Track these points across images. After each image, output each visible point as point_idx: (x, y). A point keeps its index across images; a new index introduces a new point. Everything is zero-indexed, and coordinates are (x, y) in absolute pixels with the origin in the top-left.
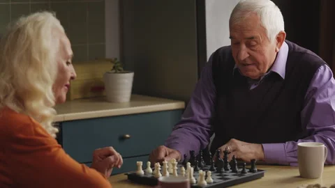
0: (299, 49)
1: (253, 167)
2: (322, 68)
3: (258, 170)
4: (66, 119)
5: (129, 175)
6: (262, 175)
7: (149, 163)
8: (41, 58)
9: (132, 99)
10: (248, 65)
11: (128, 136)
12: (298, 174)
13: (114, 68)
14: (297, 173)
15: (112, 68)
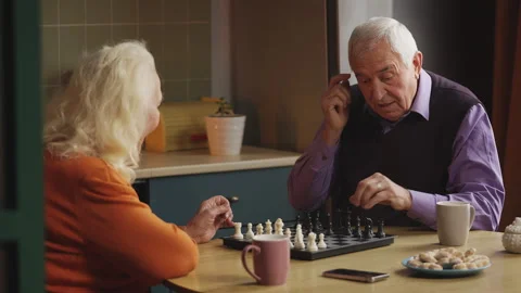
0: (446, 84)
1: (380, 230)
2: (475, 108)
3: (387, 235)
4: (154, 175)
5: (225, 240)
6: (392, 241)
7: (250, 225)
8: (131, 107)
9: (243, 151)
10: (388, 105)
11: (235, 198)
12: (438, 241)
13: (220, 110)
14: (435, 239)
15: (216, 110)
